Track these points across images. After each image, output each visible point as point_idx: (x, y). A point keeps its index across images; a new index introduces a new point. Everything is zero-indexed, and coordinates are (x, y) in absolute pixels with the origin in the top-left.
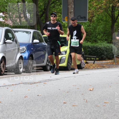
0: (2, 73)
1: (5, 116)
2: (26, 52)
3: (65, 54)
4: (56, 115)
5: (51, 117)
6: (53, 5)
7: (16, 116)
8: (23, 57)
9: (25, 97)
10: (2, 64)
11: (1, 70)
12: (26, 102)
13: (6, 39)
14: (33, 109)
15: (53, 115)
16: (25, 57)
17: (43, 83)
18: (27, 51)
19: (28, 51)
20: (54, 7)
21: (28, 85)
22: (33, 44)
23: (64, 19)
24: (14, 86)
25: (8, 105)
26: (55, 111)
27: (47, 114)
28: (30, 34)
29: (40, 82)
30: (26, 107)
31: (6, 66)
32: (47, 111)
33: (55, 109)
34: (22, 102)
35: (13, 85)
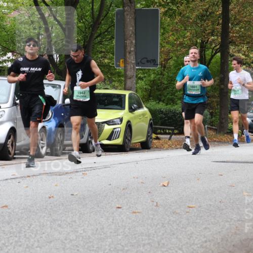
0: (11, 156)
1: (14, 230)
2: (52, 119)
3: (120, 123)
4: (103, 228)
5: (95, 232)
6: (99, 39)
7: (34, 230)
8: (47, 128)
9: (50, 198)
10: (9, 140)
11: (9, 151)
12: (52, 206)
13: (16, 98)
14: (63, 218)
15: (97, 229)
16: (51, 129)
17: (81, 173)
18: (54, 118)
19: (56, 118)
20: (100, 43)
21: (55, 177)
22: (64, 105)
23: (118, 63)
24: (31, 178)
25: (20, 211)
26: (102, 222)
27: (88, 227)
28: (59, 90)
29: (77, 172)
30: (51, 215)
31: (18, 144)
32: (87, 223)
33: (102, 219)
34: (45, 207)
35: (29, 176)
